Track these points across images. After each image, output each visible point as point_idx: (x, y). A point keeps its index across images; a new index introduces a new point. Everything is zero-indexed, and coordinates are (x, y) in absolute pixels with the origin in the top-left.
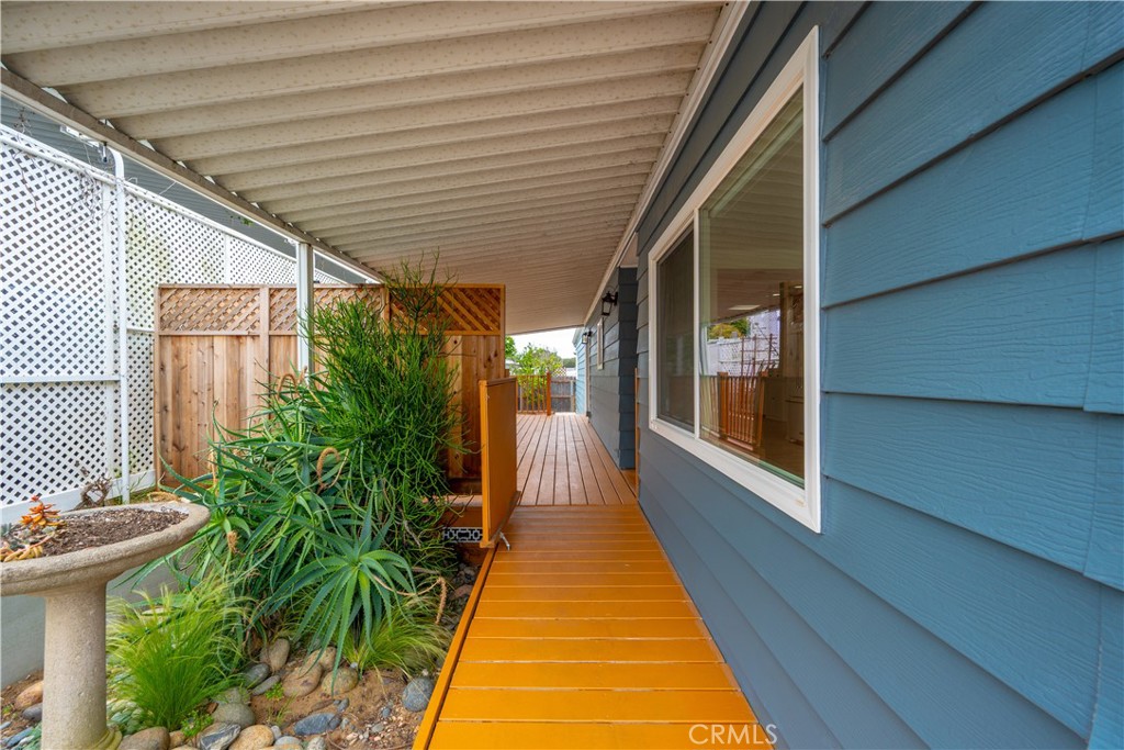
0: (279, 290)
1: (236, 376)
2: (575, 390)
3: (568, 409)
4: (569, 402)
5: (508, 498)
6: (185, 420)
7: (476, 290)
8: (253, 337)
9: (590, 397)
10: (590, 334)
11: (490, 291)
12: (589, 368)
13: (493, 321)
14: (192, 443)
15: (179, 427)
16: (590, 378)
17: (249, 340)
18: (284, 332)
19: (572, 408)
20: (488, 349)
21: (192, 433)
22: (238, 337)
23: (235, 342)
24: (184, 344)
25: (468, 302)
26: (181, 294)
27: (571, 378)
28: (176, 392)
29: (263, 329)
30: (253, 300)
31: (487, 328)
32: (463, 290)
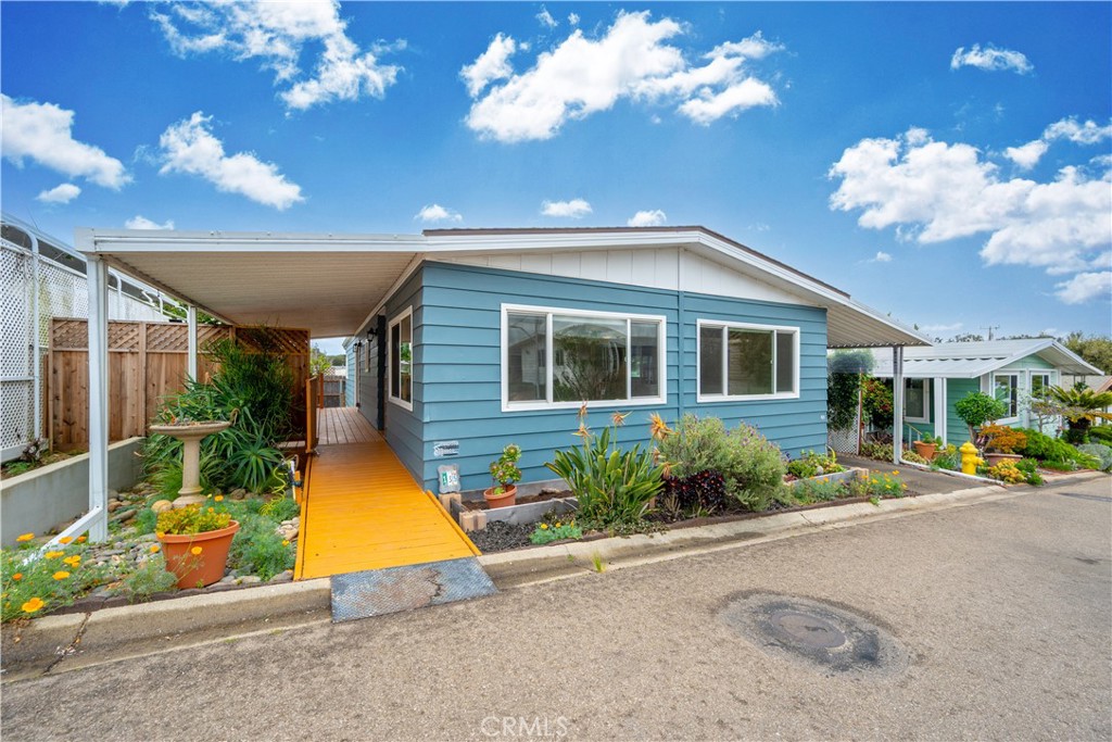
0: (154, 325)
1: (118, 377)
2: (344, 388)
3: (336, 404)
4: (338, 399)
5: (315, 441)
6: (74, 405)
7: (292, 331)
8: (133, 353)
9: (360, 392)
10: (360, 344)
11: (301, 332)
12: (359, 370)
13: (303, 348)
14: (80, 420)
15: (69, 410)
16: (359, 378)
17: (129, 355)
18: (158, 350)
19: (341, 404)
20: (299, 363)
21: (81, 413)
22: (120, 353)
23: (118, 356)
24: (74, 357)
25: (287, 337)
26: (72, 325)
27: (340, 377)
28: (67, 386)
29: (142, 349)
30: (132, 331)
31: (299, 351)
32: (284, 331)
